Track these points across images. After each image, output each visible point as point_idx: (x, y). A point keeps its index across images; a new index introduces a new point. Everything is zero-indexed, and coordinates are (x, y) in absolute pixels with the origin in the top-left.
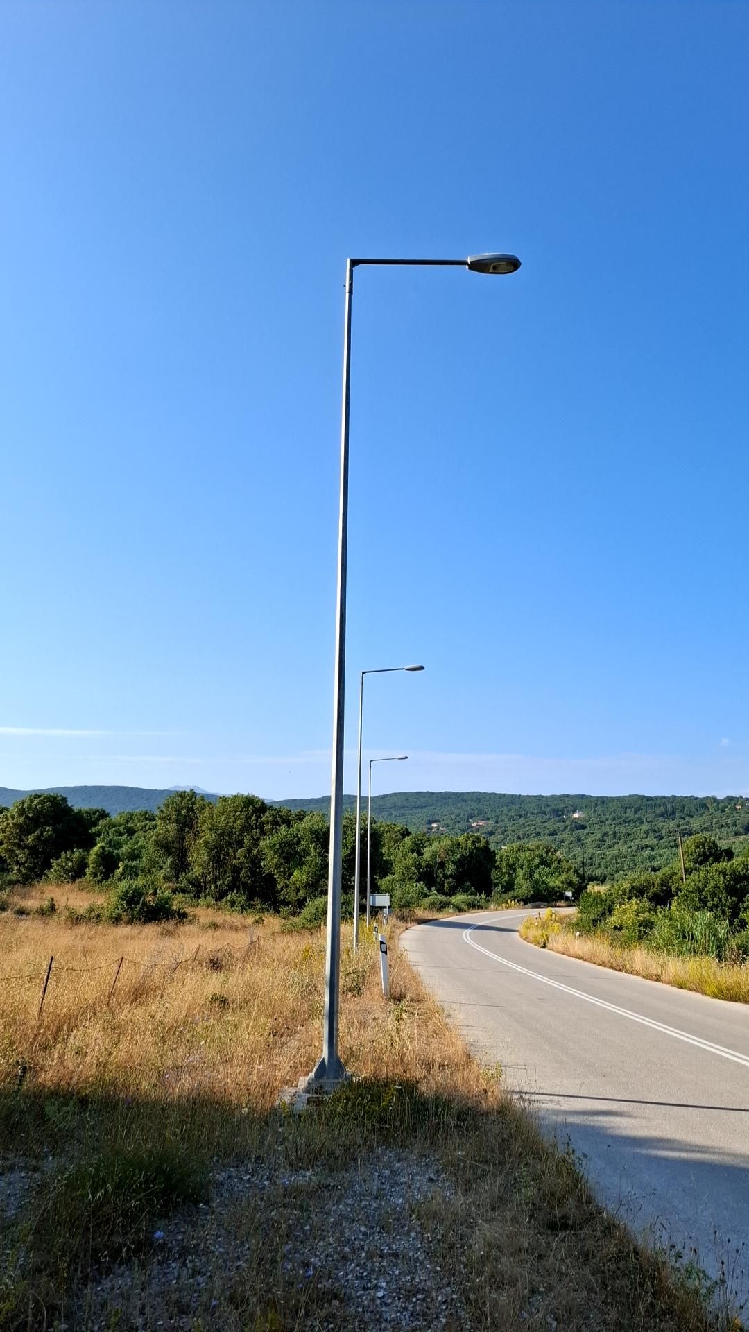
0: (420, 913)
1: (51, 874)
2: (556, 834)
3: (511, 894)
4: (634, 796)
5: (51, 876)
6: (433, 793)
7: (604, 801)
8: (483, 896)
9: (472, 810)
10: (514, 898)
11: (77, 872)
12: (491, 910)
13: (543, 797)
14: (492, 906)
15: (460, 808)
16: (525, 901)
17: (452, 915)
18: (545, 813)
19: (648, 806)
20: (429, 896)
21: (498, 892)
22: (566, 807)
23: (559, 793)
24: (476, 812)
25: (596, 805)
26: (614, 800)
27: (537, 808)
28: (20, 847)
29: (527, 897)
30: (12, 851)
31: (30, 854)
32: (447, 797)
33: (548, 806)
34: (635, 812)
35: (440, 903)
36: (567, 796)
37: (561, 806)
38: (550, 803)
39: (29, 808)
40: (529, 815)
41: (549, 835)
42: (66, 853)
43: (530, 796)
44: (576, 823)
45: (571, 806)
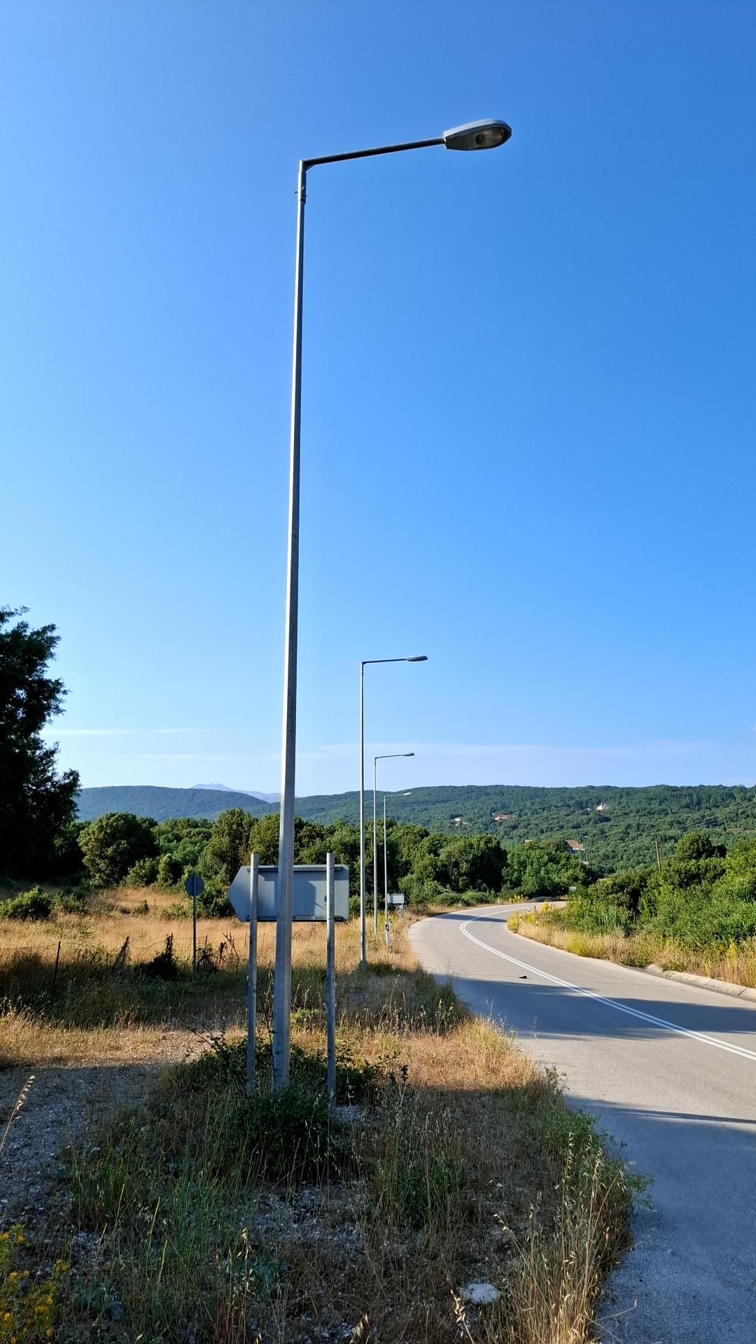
0: (433, 908)
1: (129, 879)
2: (580, 827)
3: (517, 889)
4: (660, 786)
5: (128, 881)
6: (456, 787)
7: (629, 792)
8: (493, 892)
9: (496, 804)
10: (520, 893)
11: (150, 878)
12: (498, 904)
13: (567, 789)
14: (498, 901)
15: (483, 803)
16: (530, 896)
17: (460, 909)
18: (569, 806)
19: (673, 796)
20: (442, 893)
21: (507, 888)
22: (590, 800)
23: (584, 785)
24: (499, 806)
25: (621, 797)
26: (639, 791)
27: (562, 801)
28: (101, 858)
29: (532, 893)
30: (93, 861)
31: (109, 863)
32: (470, 790)
33: (572, 799)
34: (660, 804)
35: (451, 899)
36: (592, 788)
37: (585, 799)
38: (574, 796)
39: (107, 825)
40: (552, 808)
41: (573, 828)
42: (139, 862)
43: (555, 789)
44: (599, 815)
45: (596, 798)
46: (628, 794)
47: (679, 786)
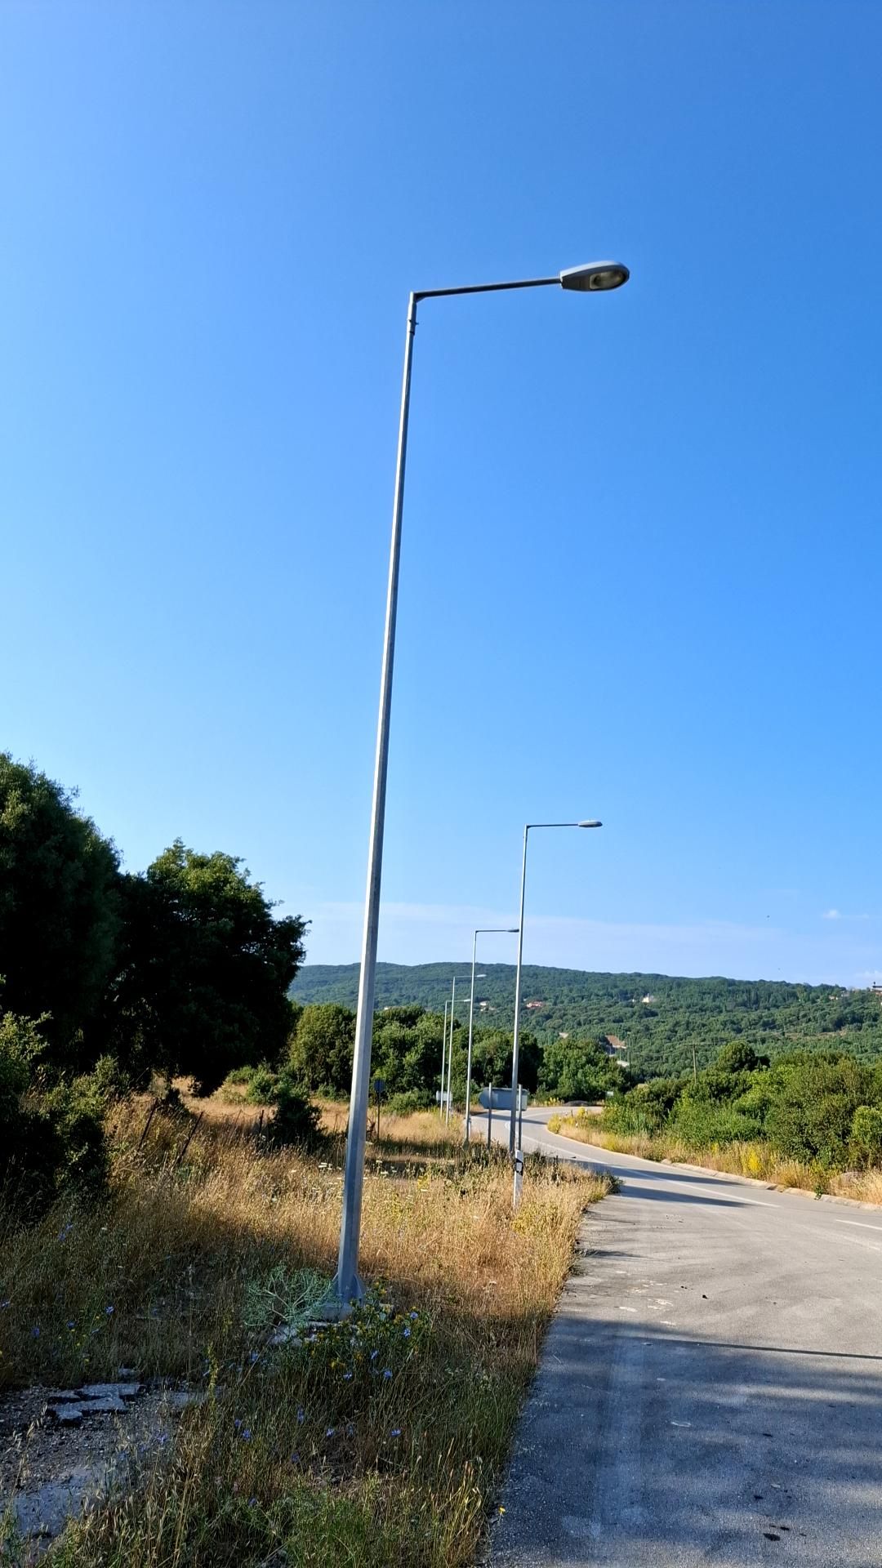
2: (622, 1022)
3: (554, 1092)
6: (483, 965)
7: (680, 983)
9: (528, 987)
10: (556, 1096)
12: (533, 1107)
14: (534, 1102)
16: (566, 1099)
18: (611, 995)
19: (730, 992)
20: (479, 1092)
21: (543, 1090)
22: (636, 989)
23: (630, 971)
24: (532, 990)
25: (671, 989)
26: (691, 983)
27: (604, 989)
29: (568, 1096)
32: (499, 970)
33: (616, 987)
34: (714, 1000)
36: (639, 975)
37: (630, 988)
38: (618, 983)
40: (592, 997)
41: (614, 1022)
44: (646, 1008)
45: (642, 987)
46: (679, 985)
47: (737, 979)
